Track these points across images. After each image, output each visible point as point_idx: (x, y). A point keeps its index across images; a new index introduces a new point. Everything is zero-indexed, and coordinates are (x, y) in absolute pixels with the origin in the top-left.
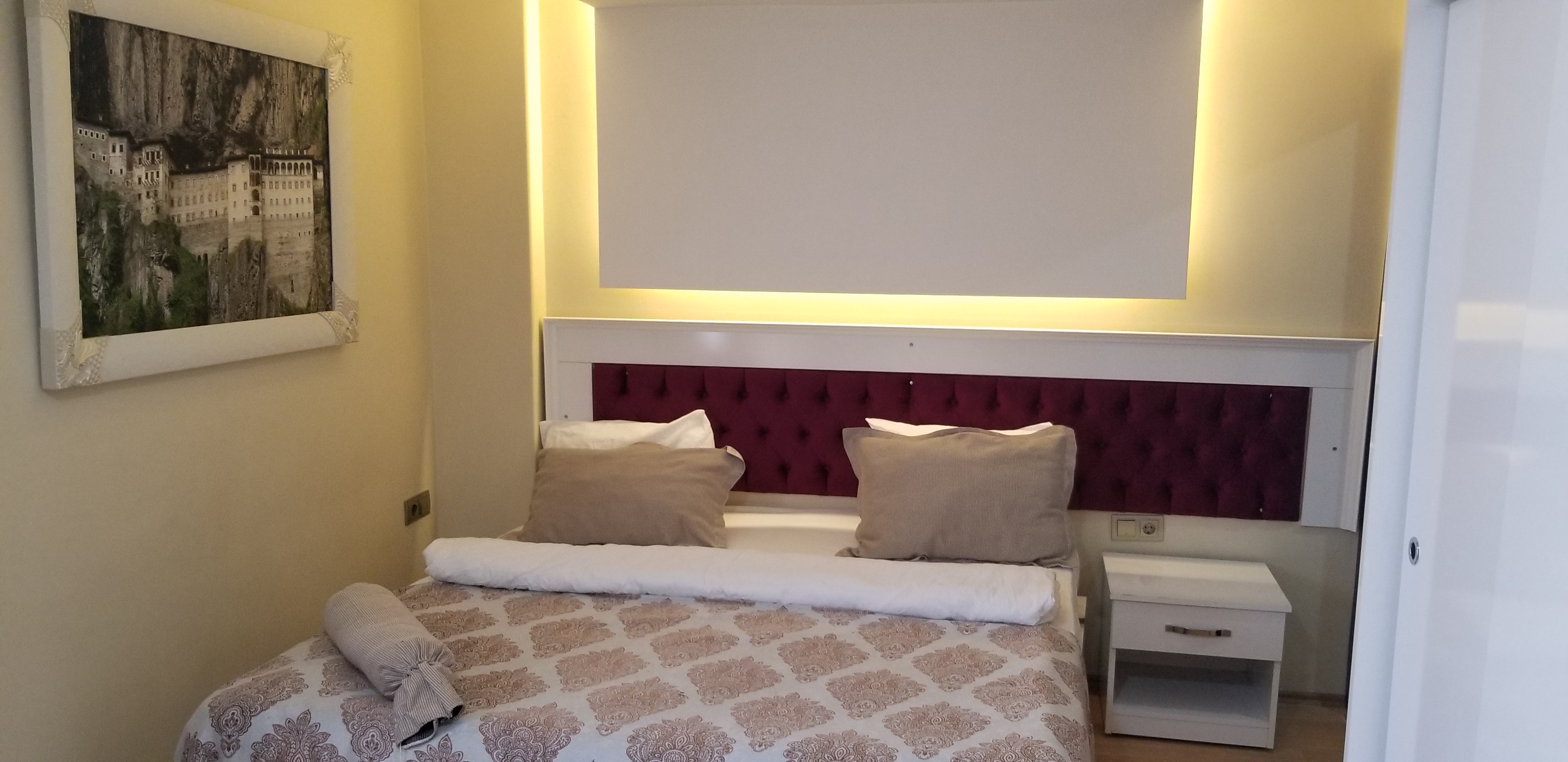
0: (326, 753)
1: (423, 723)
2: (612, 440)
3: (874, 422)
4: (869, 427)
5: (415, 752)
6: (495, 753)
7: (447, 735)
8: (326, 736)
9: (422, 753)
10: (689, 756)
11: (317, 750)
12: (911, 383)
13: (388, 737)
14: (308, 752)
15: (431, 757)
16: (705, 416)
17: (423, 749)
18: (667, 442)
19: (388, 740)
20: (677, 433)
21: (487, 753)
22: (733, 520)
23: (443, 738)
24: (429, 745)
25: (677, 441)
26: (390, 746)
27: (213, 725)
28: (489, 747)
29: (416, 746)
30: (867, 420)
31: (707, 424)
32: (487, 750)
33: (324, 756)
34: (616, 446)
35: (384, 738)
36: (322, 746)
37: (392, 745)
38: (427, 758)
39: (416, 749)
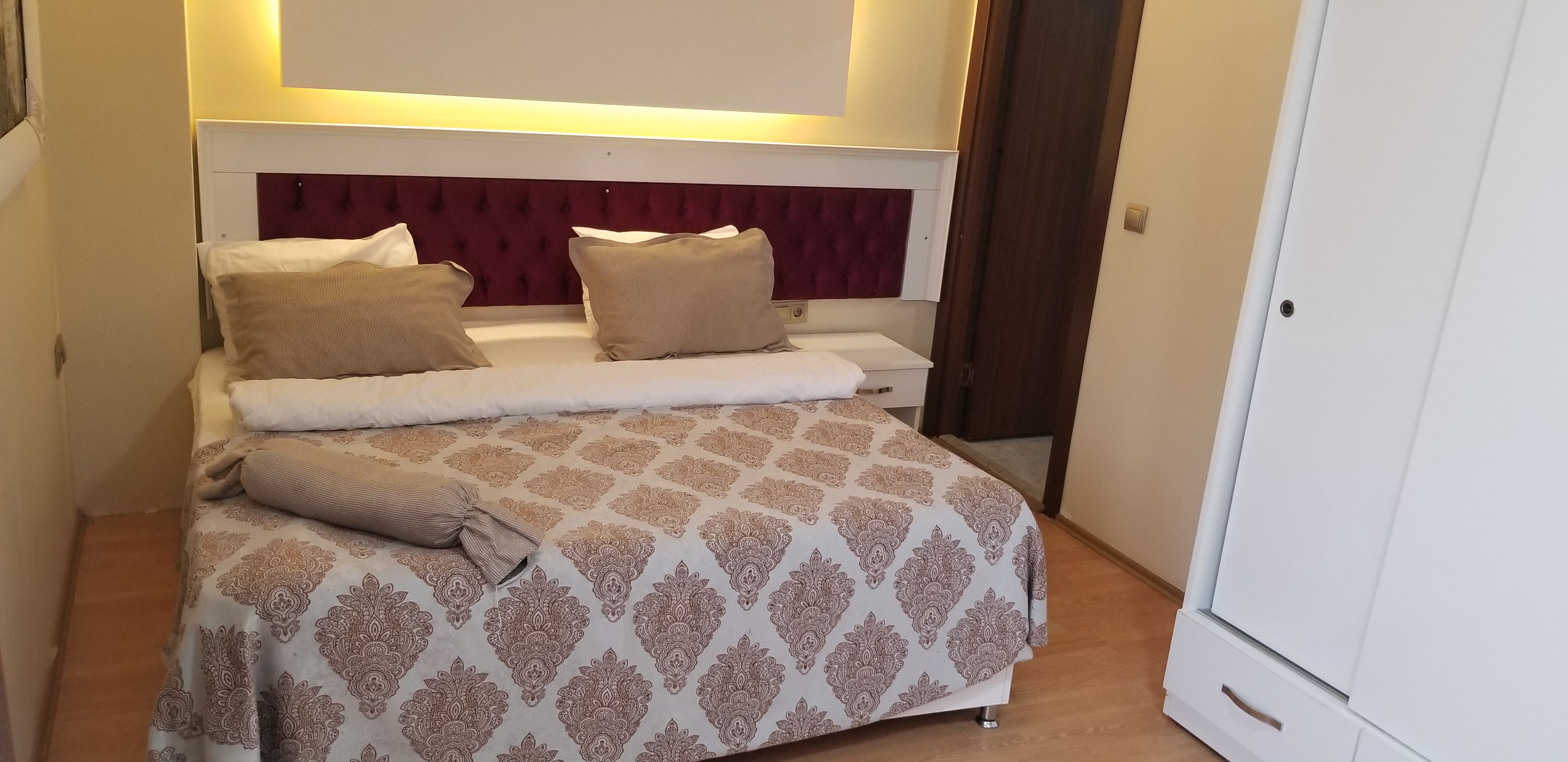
0: (405, 612)
1: (521, 559)
2: (307, 261)
3: (577, 230)
4: (577, 236)
5: (508, 589)
6: (589, 573)
7: (537, 566)
8: (403, 595)
9: (515, 588)
10: (761, 540)
11: (394, 611)
12: (607, 191)
13: (475, 581)
14: (384, 616)
15: (526, 591)
16: (407, 231)
17: (517, 584)
18: (374, 259)
19: (477, 584)
20: (383, 250)
21: (581, 574)
22: (478, 334)
23: (534, 570)
24: (521, 580)
25: (386, 257)
26: (479, 590)
27: (258, 612)
28: (581, 569)
29: (508, 584)
30: (574, 228)
31: (411, 239)
32: (580, 571)
33: (403, 616)
34: (314, 268)
35: (471, 583)
36: (400, 606)
37: (481, 588)
38: (522, 592)
39: (509, 587)
